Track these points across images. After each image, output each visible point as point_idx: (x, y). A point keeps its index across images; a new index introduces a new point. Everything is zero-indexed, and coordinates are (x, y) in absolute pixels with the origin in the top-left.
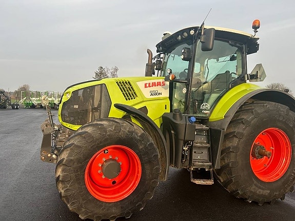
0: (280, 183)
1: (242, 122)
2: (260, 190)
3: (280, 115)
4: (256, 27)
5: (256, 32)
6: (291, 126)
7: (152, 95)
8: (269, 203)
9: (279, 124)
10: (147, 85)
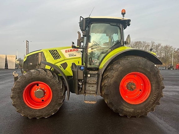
0: (142, 105)
1: (113, 69)
2: (127, 108)
3: (139, 65)
4: (123, 14)
5: (124, 16)
6: (149, 71)
7: (70, 56)
8: (135, 117)
9: (140, 70)
10: (67, 51)
